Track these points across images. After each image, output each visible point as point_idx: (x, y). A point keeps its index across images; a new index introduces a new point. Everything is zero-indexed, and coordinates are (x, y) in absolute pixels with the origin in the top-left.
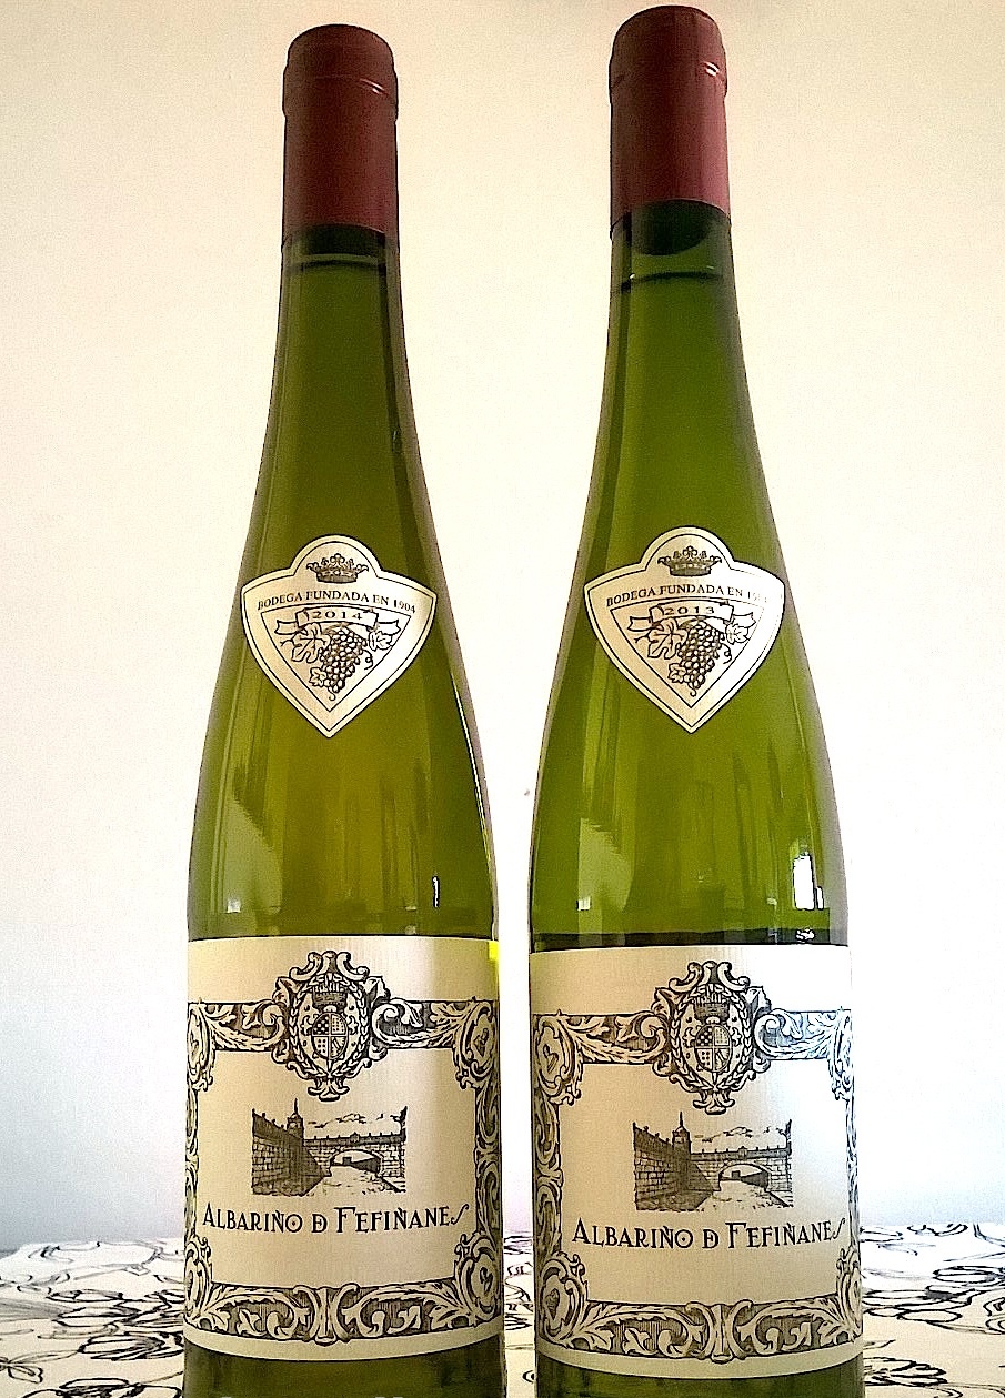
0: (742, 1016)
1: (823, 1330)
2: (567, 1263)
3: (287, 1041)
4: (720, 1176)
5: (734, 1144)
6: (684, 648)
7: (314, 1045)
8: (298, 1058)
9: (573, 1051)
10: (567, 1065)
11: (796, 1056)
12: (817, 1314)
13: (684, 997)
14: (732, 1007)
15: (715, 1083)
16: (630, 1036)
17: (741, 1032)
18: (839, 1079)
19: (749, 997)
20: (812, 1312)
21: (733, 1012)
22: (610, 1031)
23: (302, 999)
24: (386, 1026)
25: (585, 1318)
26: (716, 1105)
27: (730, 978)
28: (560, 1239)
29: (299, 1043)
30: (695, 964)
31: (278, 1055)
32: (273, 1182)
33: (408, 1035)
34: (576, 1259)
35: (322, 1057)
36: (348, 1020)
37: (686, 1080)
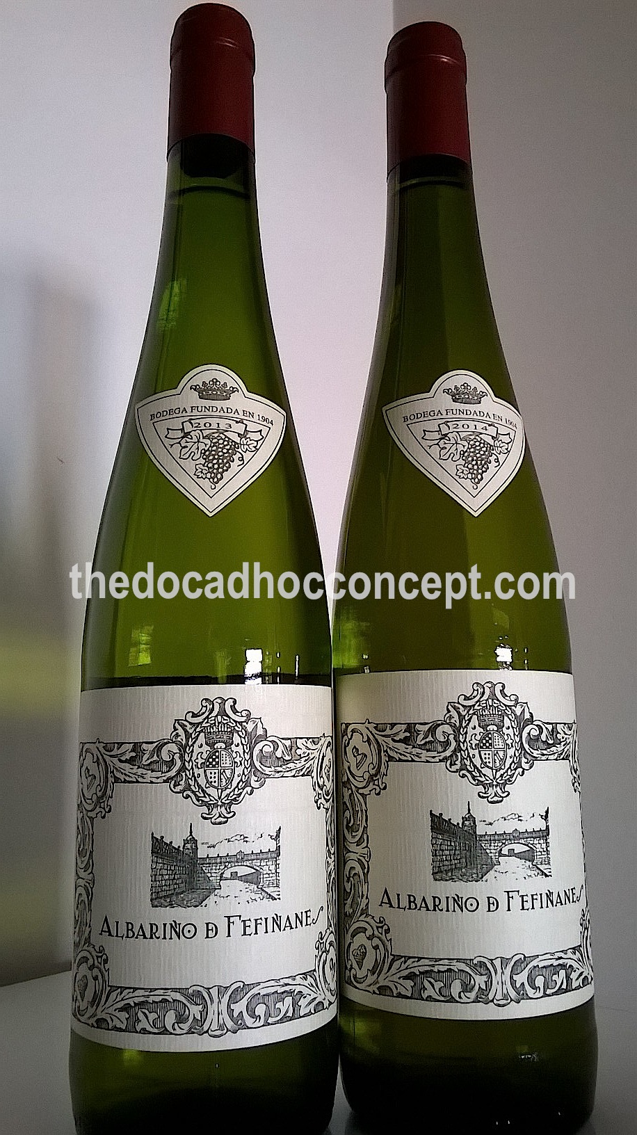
0: (244, 742)
1: (303, 1002)
2: (94, 954)
3: (459, 754)
4: (221, 877)
5: (233, 849)
6: (207, 453)
7: (481, 758)
8: (468, 767)
9: (107, 773)
10: (102, 784)
11: (286, 774)
12: (298, 989)
13: (197, 727)
14: (235, 735)
15: (219, 798)
16: (152, 760)
17: (242, 756)
18: (320, 792)
19: (250, 727)
20: (293, 987)
21: (236, 739)
22: (137, 755)
23: (469, 720)
24: (531, 743)
25: (106, 1001)
26: (220, 816)
27: (235, 712)
28: (90, 932)
29: (469, 756)
30: (206, 699)
31: (451, 765)
32: (452, 870)
33: (546, 750)
34: (102, 950)
35: (488, 767)
36: (506, 737)
37: (196, 795)
